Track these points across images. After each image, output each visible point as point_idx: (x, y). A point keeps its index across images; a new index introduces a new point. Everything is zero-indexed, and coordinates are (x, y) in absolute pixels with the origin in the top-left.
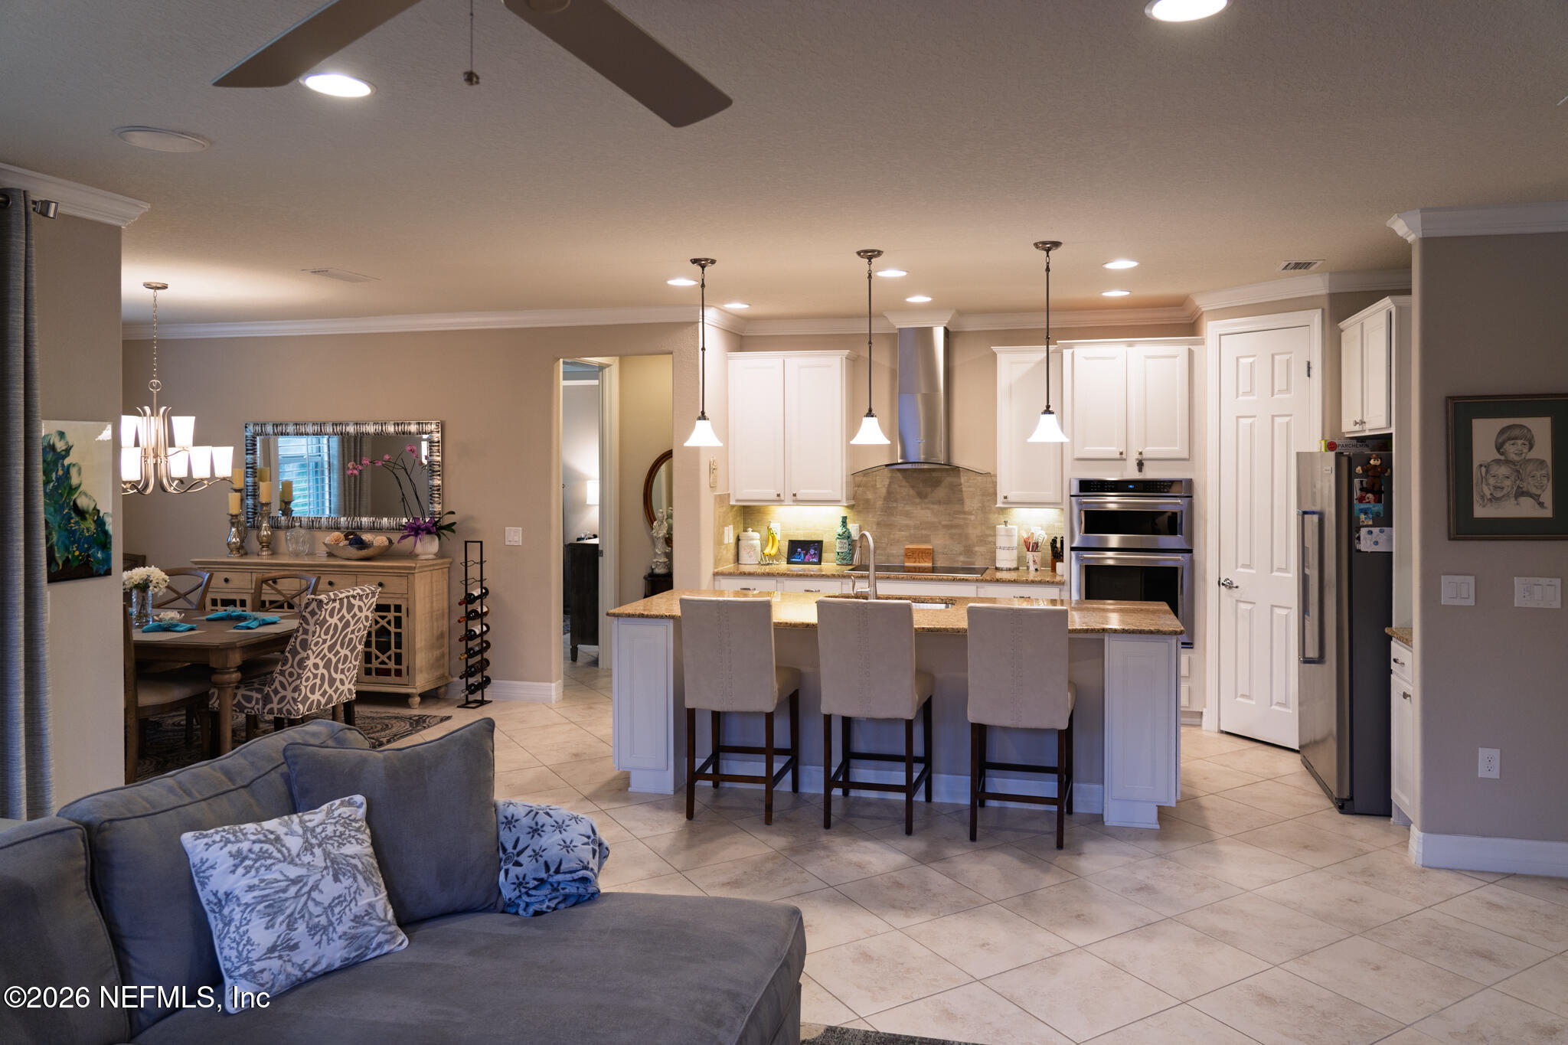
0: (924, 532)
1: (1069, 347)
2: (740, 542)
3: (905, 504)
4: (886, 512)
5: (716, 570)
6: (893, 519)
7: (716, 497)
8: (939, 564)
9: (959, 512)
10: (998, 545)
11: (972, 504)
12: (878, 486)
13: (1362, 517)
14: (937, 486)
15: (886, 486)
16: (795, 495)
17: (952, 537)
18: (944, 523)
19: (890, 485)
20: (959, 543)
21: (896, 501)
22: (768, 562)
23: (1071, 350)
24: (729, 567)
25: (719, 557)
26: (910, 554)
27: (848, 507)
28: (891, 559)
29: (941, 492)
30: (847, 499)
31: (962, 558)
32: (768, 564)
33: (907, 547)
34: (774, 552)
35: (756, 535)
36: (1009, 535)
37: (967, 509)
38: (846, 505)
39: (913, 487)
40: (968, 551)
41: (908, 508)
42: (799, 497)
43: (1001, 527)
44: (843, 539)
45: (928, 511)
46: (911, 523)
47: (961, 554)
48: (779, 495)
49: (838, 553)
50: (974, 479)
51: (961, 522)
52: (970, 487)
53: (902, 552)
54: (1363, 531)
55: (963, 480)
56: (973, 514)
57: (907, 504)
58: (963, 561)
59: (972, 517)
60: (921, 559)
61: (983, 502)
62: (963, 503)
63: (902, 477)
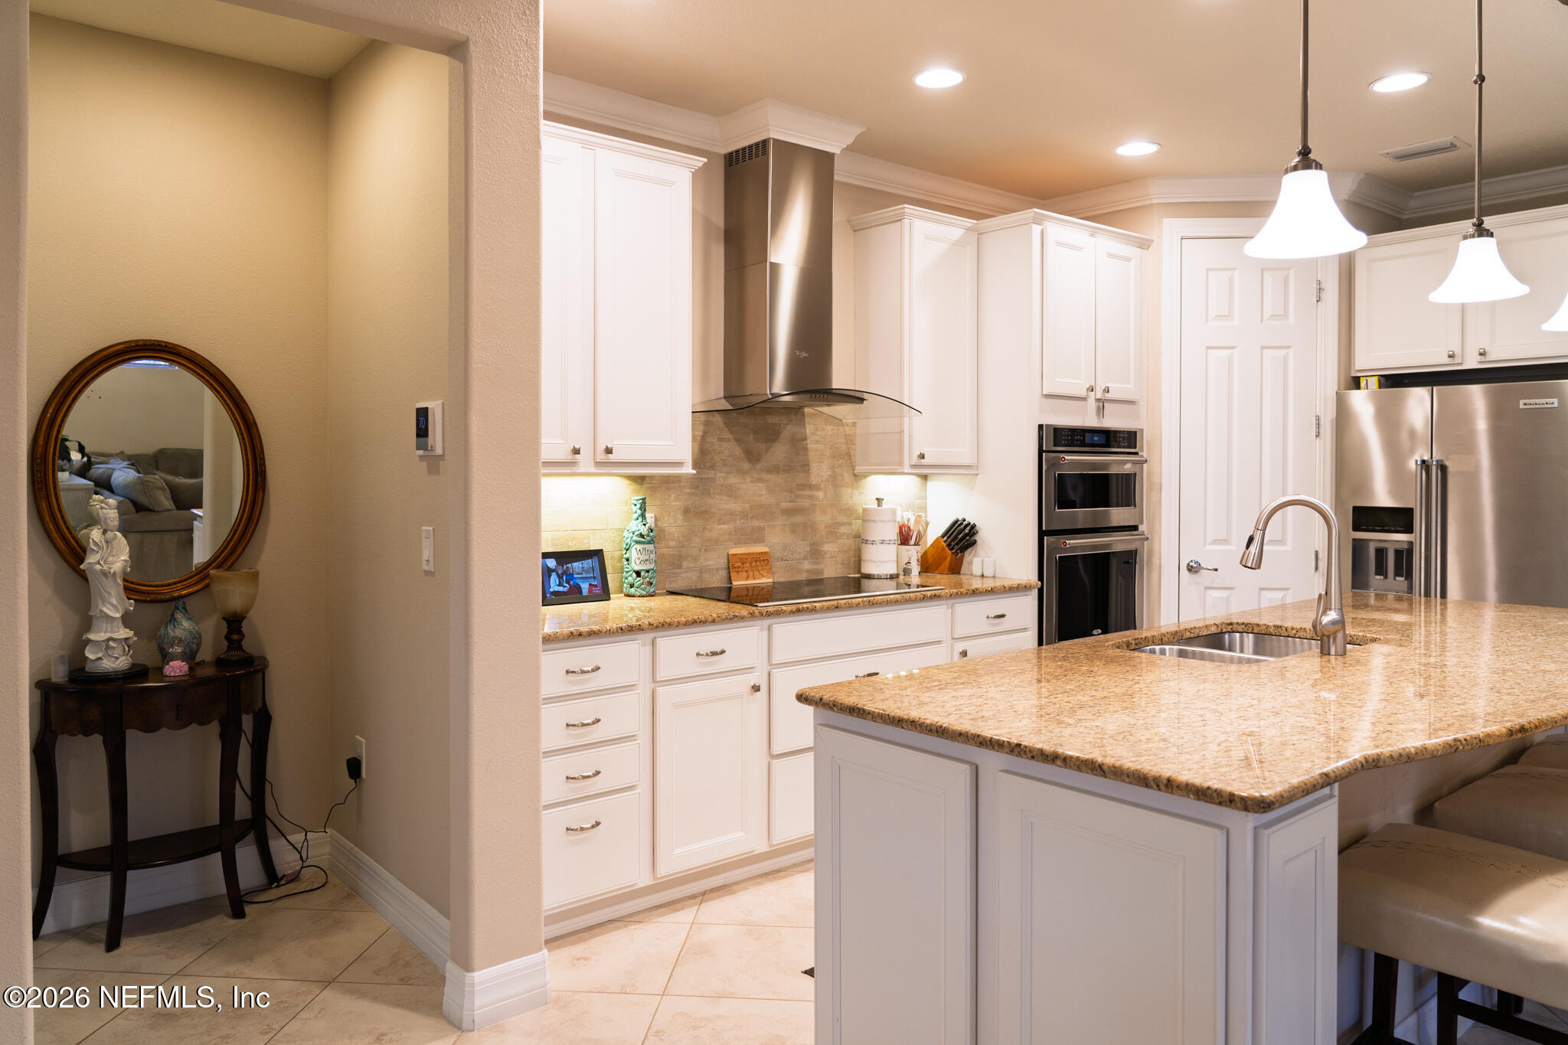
0: (756, 523)
1: (1038, 221)
3: (728, 473)
4: (697, 487)
6: (710, 501)
8: (779, 581)
9: (804, 487)
11: (820, 471)
14: (774, 441)
16: (606, 450)
17: (793, 529)
18: (784, 505)
20: (804, 540)
21: (713, 467)
23: (1041, 229)
26: (733, 565)
28: (706, 576)
29: (779, 451)
33: (732, 551)
37: (813, 480)
39: (738, 441)
40: (815, 553)
41: (732, 480)
45: (760, 485)
46: (736, 507)
47: (805, 558)
48: (577, 451)
49: (638, 572)
50: (823, 429)
51: (806, 503)
52: (817, 442)
53: (723, 562)
55: (809, 429)
56: (820, 488)
57: (731, 473)
58: (808, 571)
59: (820, 494)
60: (756, 573)
61: (833, 467)
62: (809, 470)
63: (725, 423)
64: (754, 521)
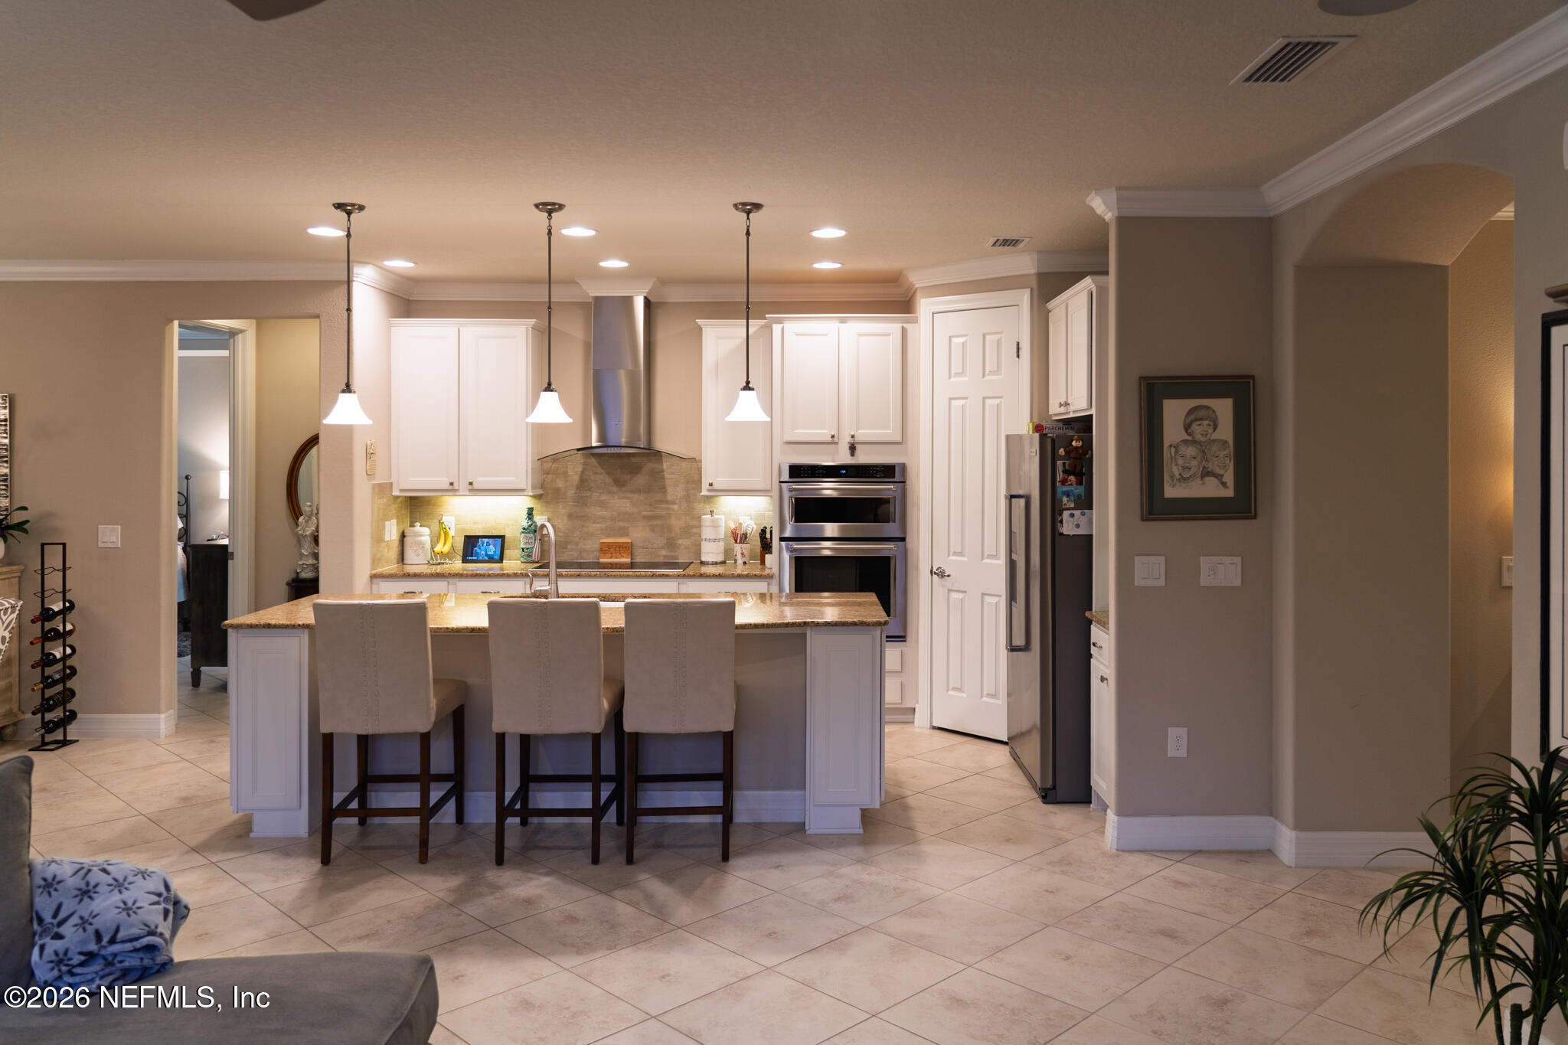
0: (622, 524)
1: (779, 321)
2: (405, 539)
3: (601, 493)
4: (578, 502)
5: (374, 572)
6: (587, 510)
7: (374, 486)
8: (638, 559)
9: (661, 502)
10: (703, 537)
11: (675, 492)
12: (570, 473)
13: (1065, 499)
14: (637, 473)
15: (579, 473)
16: (471, 484)
17: (653, 529)
18: (644, 514)
19: (583, 472)
20: (661, 536)
21: (590, 490)
22: (439, 561)
23: (781, 326)
24: (392, 567)
25: (378, 556)
26: (605, 549)
27: (534, 497)
28: (585, 554)
29: (641, 480)
30: (534, 487)
31: (664, 552)
32: (439, 564)
33: (602, 541)
34: (446, 549)
35: (426, 531)
36: (715, 526)
37: (669, 498)
38: (531, 494)
39: (608, 473)
40: (671, 544)
41: (603, 497)
42: (476, 486)
43: (706, 518)
44: (529, 533)
45: (626, 500)
46: (608, 514)
47: (662, 548)
48: (452, 484)
49: (523, 549)
50: (677, 465)
51: (664, 513)
52: (672, 473)
53: (597, 546)
54: (1066, 514)
55: (665, 465)
56: (676, 504)
57: (603, 493)
58: (664, 556)
59: (676, 507)
60: (618, 554)
61: (687, 490)
62: (665, 492)
63: (598, 463)
64: (621, 523)
